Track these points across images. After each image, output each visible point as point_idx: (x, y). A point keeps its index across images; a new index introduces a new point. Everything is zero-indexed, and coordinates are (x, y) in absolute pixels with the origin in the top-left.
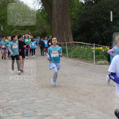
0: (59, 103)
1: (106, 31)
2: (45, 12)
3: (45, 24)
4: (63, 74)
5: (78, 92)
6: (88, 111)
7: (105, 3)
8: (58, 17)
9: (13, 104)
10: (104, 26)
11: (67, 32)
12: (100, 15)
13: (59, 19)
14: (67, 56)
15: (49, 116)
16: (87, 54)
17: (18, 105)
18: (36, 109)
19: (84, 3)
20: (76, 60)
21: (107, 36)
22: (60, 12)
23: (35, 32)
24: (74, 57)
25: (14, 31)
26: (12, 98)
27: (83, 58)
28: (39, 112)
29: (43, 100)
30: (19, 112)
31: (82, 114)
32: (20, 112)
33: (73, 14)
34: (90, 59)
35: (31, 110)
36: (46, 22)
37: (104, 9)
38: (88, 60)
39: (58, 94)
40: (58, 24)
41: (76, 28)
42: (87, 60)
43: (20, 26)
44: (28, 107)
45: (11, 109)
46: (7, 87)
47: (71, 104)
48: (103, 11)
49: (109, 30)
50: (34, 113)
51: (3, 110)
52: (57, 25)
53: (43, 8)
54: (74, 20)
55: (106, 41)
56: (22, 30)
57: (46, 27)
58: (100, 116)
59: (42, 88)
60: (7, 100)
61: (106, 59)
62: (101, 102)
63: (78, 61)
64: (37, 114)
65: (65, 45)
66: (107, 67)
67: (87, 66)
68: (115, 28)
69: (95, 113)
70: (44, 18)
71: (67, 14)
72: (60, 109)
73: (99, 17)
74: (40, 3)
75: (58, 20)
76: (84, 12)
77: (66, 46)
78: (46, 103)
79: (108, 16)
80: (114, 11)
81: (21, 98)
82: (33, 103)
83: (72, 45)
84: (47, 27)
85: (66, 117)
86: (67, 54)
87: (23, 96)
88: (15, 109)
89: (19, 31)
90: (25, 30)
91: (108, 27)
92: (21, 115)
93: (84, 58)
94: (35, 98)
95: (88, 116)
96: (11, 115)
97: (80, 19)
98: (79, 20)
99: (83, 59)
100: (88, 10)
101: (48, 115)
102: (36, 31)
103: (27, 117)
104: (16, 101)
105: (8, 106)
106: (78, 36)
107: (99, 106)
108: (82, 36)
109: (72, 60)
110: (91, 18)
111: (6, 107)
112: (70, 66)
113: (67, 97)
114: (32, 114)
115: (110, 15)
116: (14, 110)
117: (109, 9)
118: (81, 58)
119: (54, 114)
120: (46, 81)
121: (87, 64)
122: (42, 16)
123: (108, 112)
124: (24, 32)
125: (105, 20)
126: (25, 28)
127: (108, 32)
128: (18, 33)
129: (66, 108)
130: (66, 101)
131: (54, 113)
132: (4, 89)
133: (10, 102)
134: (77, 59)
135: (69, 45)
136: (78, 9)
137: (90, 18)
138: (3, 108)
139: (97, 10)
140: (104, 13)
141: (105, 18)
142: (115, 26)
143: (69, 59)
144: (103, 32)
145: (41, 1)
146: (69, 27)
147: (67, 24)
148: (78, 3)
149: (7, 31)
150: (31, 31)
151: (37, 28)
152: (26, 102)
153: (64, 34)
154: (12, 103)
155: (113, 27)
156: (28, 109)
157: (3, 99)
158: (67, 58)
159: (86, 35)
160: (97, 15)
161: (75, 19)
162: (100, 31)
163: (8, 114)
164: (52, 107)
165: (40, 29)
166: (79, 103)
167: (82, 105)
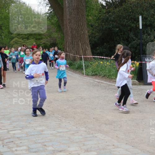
0: (75, 134)
1: (134, 41)
2: (54, 16)
3: (54, 32)
4: (80, 97)
5: (100, 120)
6: (113, 145)
7: (132, 5)
8: (72, 23)
9: (15, 136)
10: (131, 35)
11: (83, 42)
12: (127, 21)
13: (73, 25)
14: (84, 73)
15: (62, 152)
16: (110, 72)
17: (22, 137)
18: (46, 142)
19: (105, 5)
20: (96, 79)
21: (136, 48)
22: (73, 16)
23: (41, 42)
24: (93, 75)
25: (14, 40)
26: (14, 127)
27: (104, 76)
28: (49, 146)
29: (54, 130)
30: (23, 146)
31: (106, 149)
32: (25, 146)
33: (90, 19)
34: (114, 77)
35: (39, 143)
36: (56, 29)
37: (130, 12)
38: (112, 79)
39: (74, 123)
40: (72, 32)
41: (95, 36)
42: (110, 78)
43: (22, 34)
44: (35, 139)
45: (13, 142)
46: (6, 114)
47: (91, 136)
48: (130, 16)
49: (138, 40)
50: (43, 147)
51: (3, 143)
52: (70, 33)
53: (52, 11)
54: (92, 26)
55: (135, 54)
56: (25, 40)
57: (55, 35)
58: (128, 151)
59: (53, 115)
60: (7, 131)
61: (135, 78)
62: (130, 133)
63: (99, 79)
64: (46, 149)
65: (81, 59)
66: (136, 89)
67: (111, 87)
68: (146, 38)
69: (122, 148)
70: (52, 24)
71: (83, 19)
72: (76, 143)
73: (125, 23)
74: (47, 5)
75: (71, 26)
76: (105, 16)
77: (83, 60)
78: (58, 134)
79: (137, 23)
80: (144, 15)
81: (26, 128)
82: (42, 134)
83: (91, 59)
84: (57, 35)
85: (84, 152)
86: (84, 71)
87: (28, 125)
88: (18, 142)
89: (21, 40)
90: (28, 39)
91: (137, 37)
92: (26, 150)
93: (106, 76)
94: (44, 128)
95: (114, 151)
96: (14, 149)
97: (100, 25)
98: (98, 27)
99: (105, 78)
100: (110, 14)
101: (61, 150)
102: (43, 41)
103: (34, 152)
104: (19, 131)
105: (9, 138)
106: (98, 48)
107: (127, 139)
108: (103, 48)
109: (90, 79)
110: (115, 24)
111: (6, 139)
112: (88, 86)
113: (85, 127)
114: (41, 149)
115: (138, 21)
116: (17, 144)
117: (137, 12)
118: (102, 76)
119: (69, 149)
120: (58, 105)
121: (110, 85)
122: (50, 21)
123: (140, 147)
124: (28, 41)
125: (132, 27)
126: (28, 37)
127: (136, 43)
128: (20, 43)
129: (85, 141)
130: (84, 132)
131: (69, 147)
132: (3, 116)
133: (11, 132)
134: (97, 77)
135: (86, 59)
136: (97, 12)
137: (113, 24)
138: (3, 140)
139: (122, 14)
140: (131, 18)
141: (133, 25)
142: (145, 34)
143: (86, 78)
144: (130, 42)
145: (48, 1)
146: (86, 36)
147: (83, 32)
148: (96, 5)
149: (5, 40)
150: (36, 41)
151: (44, 37)
152: (33, 134)
153: (79, 44)
154: (14, 134)
155: (143, 36)
156: (36, 143)
157: (3, 129)
158: (84, 76)
159: (109, 46)
160: (122, 20)
161: (94, 26)
162: (126, 41)
163: (9, 148)
164: (67, 140)
165: (47, 38)
166: (101, 135)
167: (105, 137)
